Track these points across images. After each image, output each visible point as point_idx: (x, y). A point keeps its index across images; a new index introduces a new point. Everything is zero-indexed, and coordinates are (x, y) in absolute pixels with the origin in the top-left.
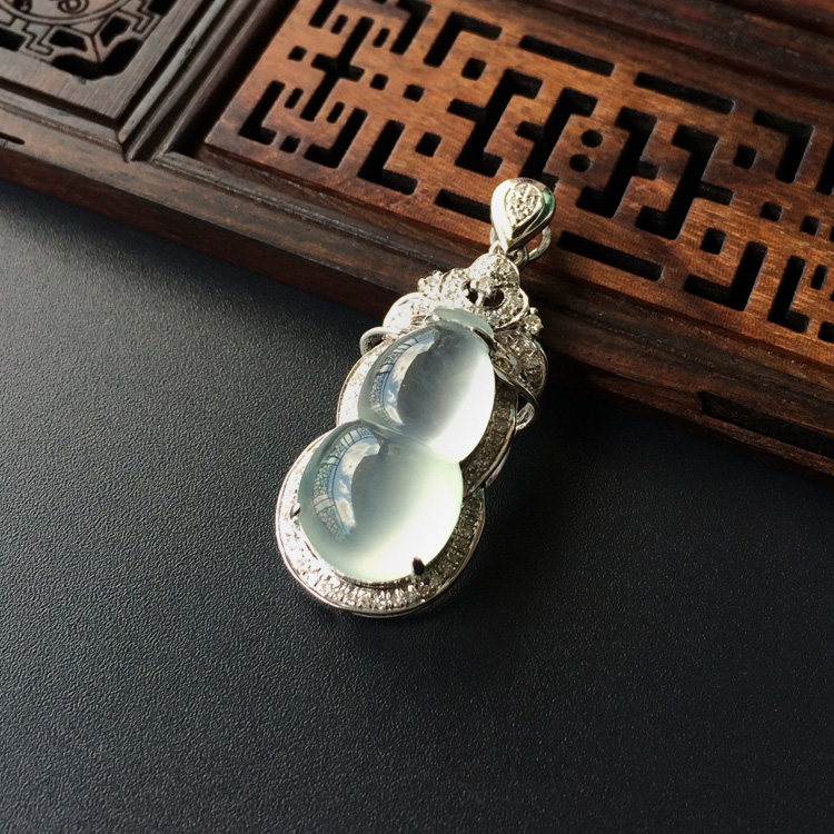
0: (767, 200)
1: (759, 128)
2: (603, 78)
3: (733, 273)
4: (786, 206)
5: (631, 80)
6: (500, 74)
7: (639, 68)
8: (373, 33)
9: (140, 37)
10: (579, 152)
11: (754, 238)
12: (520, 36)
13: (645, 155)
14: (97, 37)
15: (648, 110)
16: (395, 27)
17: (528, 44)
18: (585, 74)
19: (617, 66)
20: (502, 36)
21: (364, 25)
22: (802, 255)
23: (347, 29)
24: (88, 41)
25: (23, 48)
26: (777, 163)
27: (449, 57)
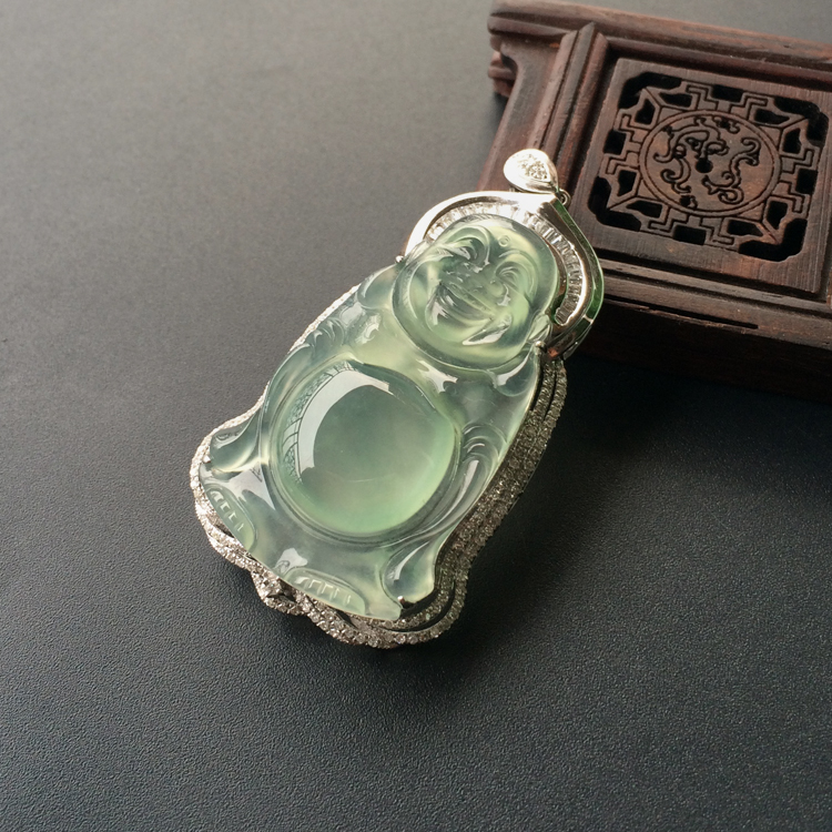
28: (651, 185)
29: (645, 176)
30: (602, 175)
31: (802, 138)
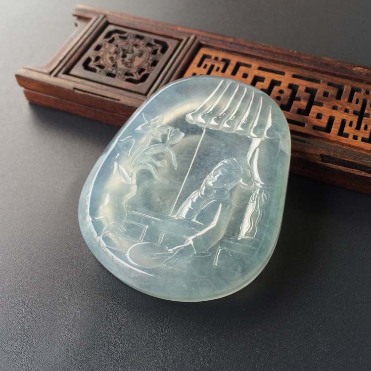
0: (334, 105)
1: (329, 87)
2: (283, 76)
3: (326, 124)
4: (339, 106)
5: (291, 76)
6: (253, 77)
7: (293, 73)
8: (215, 68)
9: (149, 73)
10: (278, 95)
11: (331, 115)
12: (257, 67)
13: (297, 95)
14: (137, 73)
15: (297, 84)
16: (222, 66)
17: (260, 68)
18: (277, 75)
19: (286, 73)
20: (252, 67)
21: (212, 67)
22: (345, 118)
23: (208, 68)
24: (134, 74)
25: (116, 77)
26: (335, 95)
27: (238, 73)
28: (105, 61)
29: (104, 58)
30: (91, 57)
31: (159, 52)
